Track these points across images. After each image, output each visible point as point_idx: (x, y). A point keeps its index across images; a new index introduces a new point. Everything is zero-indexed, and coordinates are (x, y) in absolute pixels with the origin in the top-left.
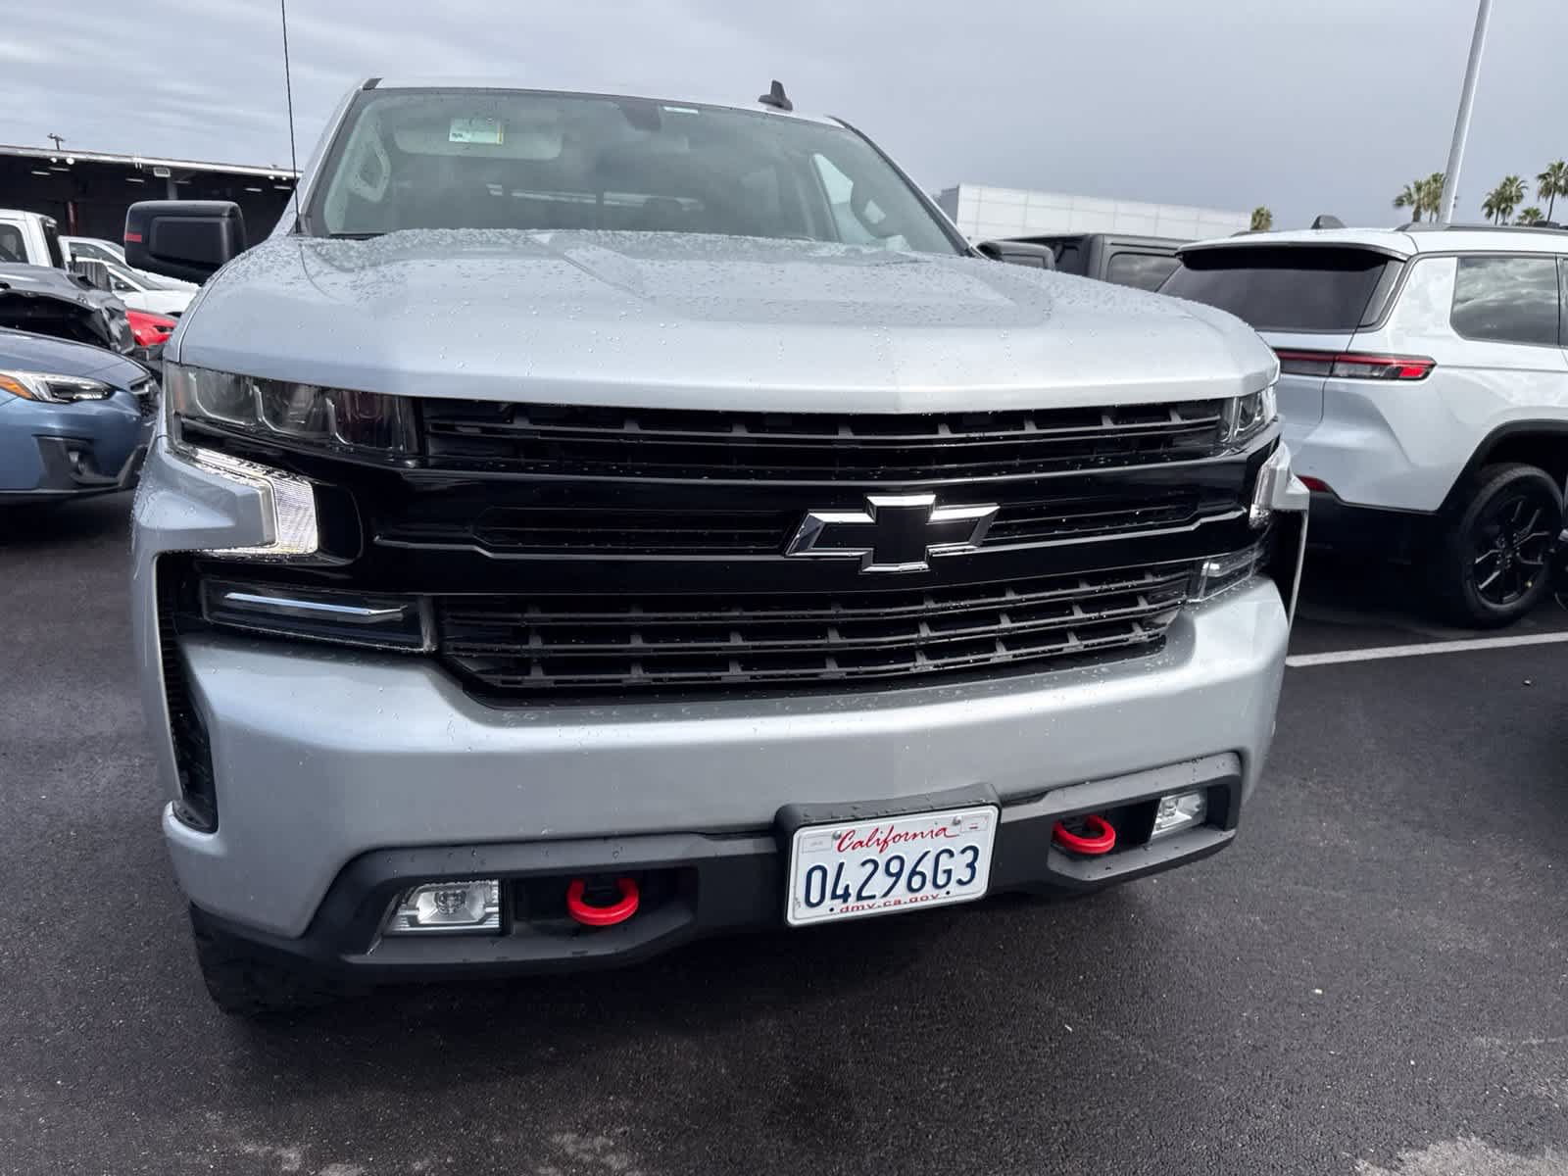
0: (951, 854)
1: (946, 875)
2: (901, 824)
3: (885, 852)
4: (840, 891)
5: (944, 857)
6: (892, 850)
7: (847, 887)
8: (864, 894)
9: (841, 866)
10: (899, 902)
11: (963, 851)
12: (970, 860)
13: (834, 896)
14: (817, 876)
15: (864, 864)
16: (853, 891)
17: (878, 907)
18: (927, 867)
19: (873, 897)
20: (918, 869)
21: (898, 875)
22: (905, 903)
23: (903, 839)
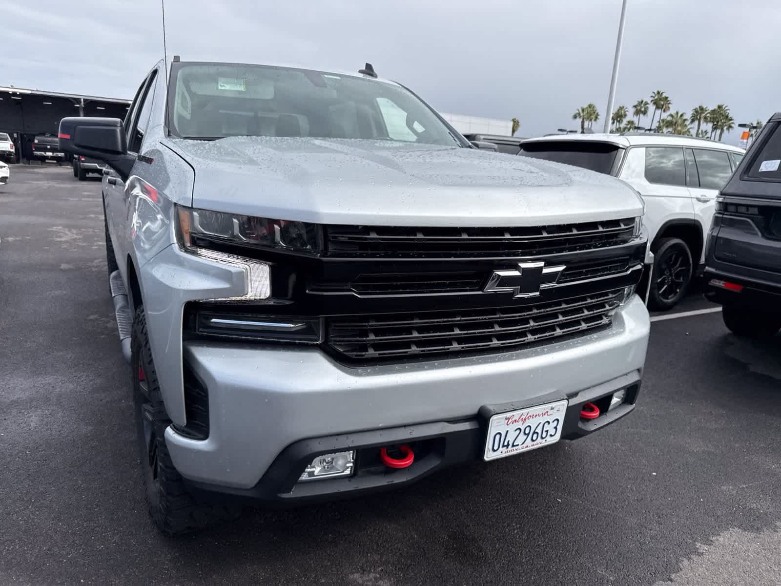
0: (549, 422)
1: (546, 433)
2: (532, 411)
3: (525, 424)
4: (506, 444)
6: (527, 423)
7: (509, 441)
8: (515, 444)
9: (507, 431)
10: (528, 447)
11: (553, 422)
12: (555, 425)
13: (504, 446)
14: (498, 437)
15: (516, 430)
16: (511, 443)
17: (519, 450)
18: (539, 430)
19: (517, 446)
20: (536, 431)
21: (528, 434)
22: (530, 447)
23: (531, 417)
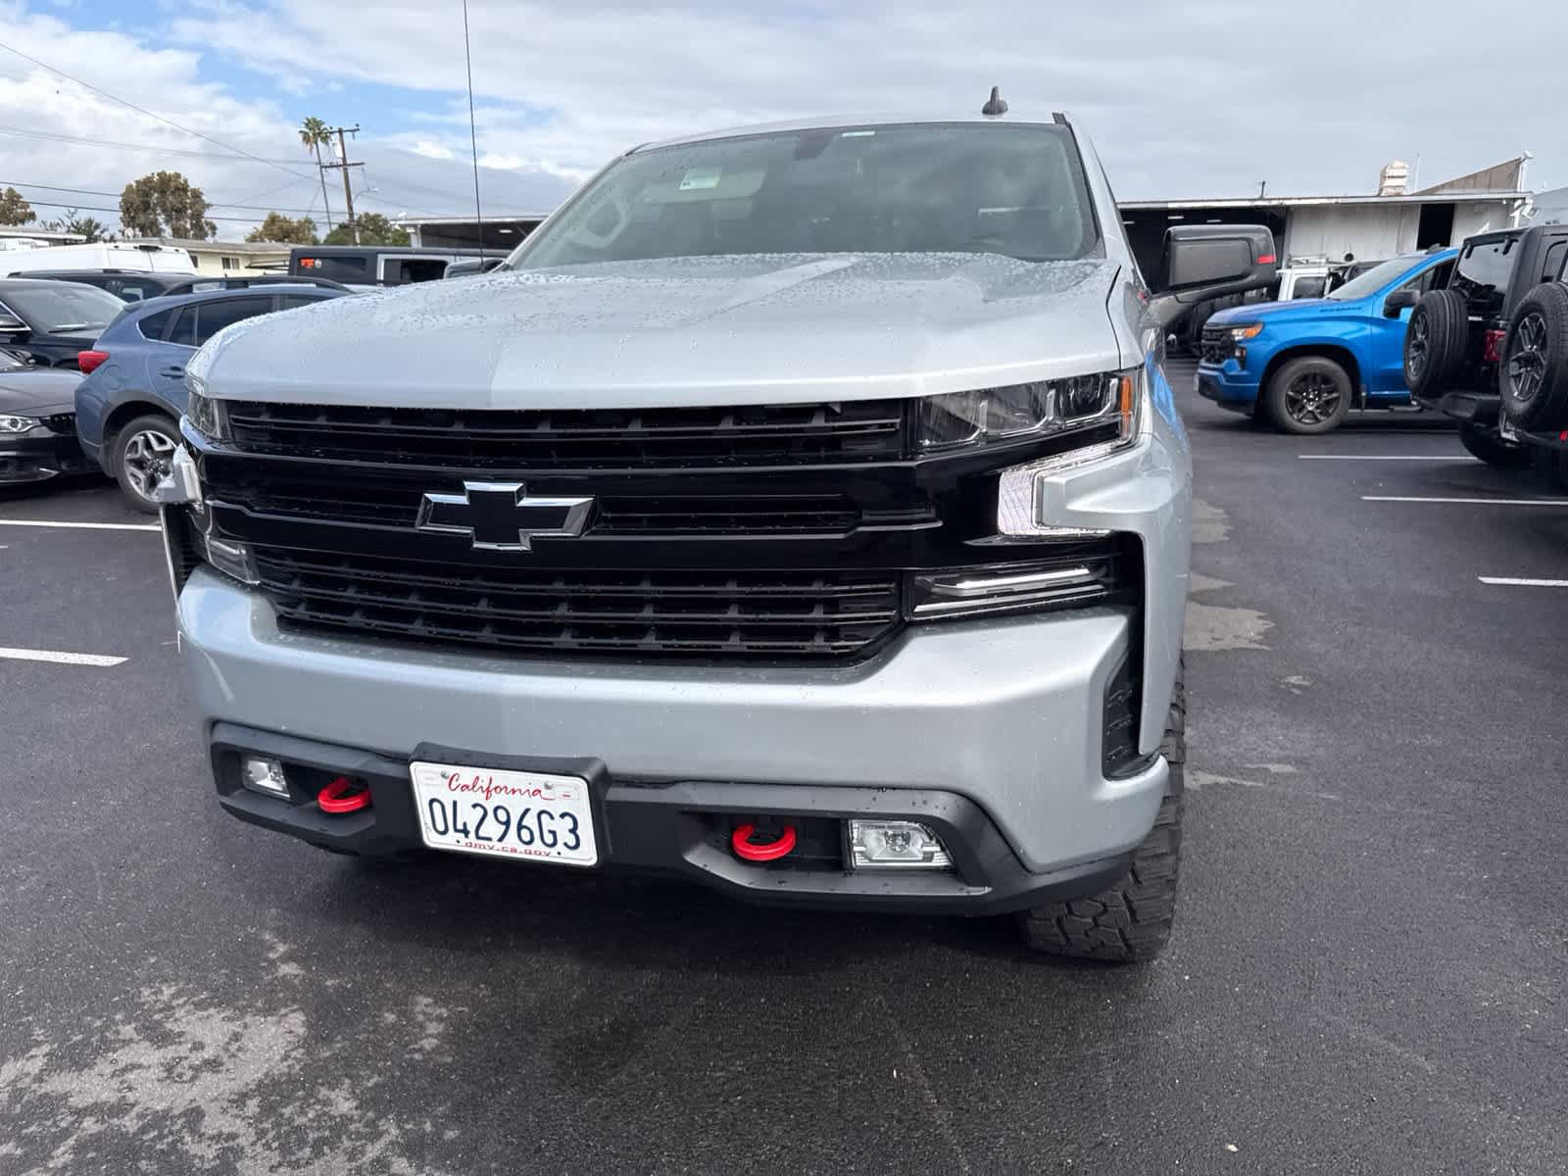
0: (552, 818)
1: (551, 836)
2: (501, 777)
3: (490, 799)
4: (460, 826)
5: (544, 817)
6: (497, 799)
7: (465, 824)
8: (481, 835)
9: (455, 803)
10: (515, 851)
11: (563, 816)
12: (571, 826)
13: (456, 829)
14: (436, 806)
15: (475, 806)
16: (471, 828)
17: (496, 849)
18: (531, 823)
19: (489, 839)
20: (524, 823)
21: (507, 823)
22: (521, 853)
23: (503, 791)
